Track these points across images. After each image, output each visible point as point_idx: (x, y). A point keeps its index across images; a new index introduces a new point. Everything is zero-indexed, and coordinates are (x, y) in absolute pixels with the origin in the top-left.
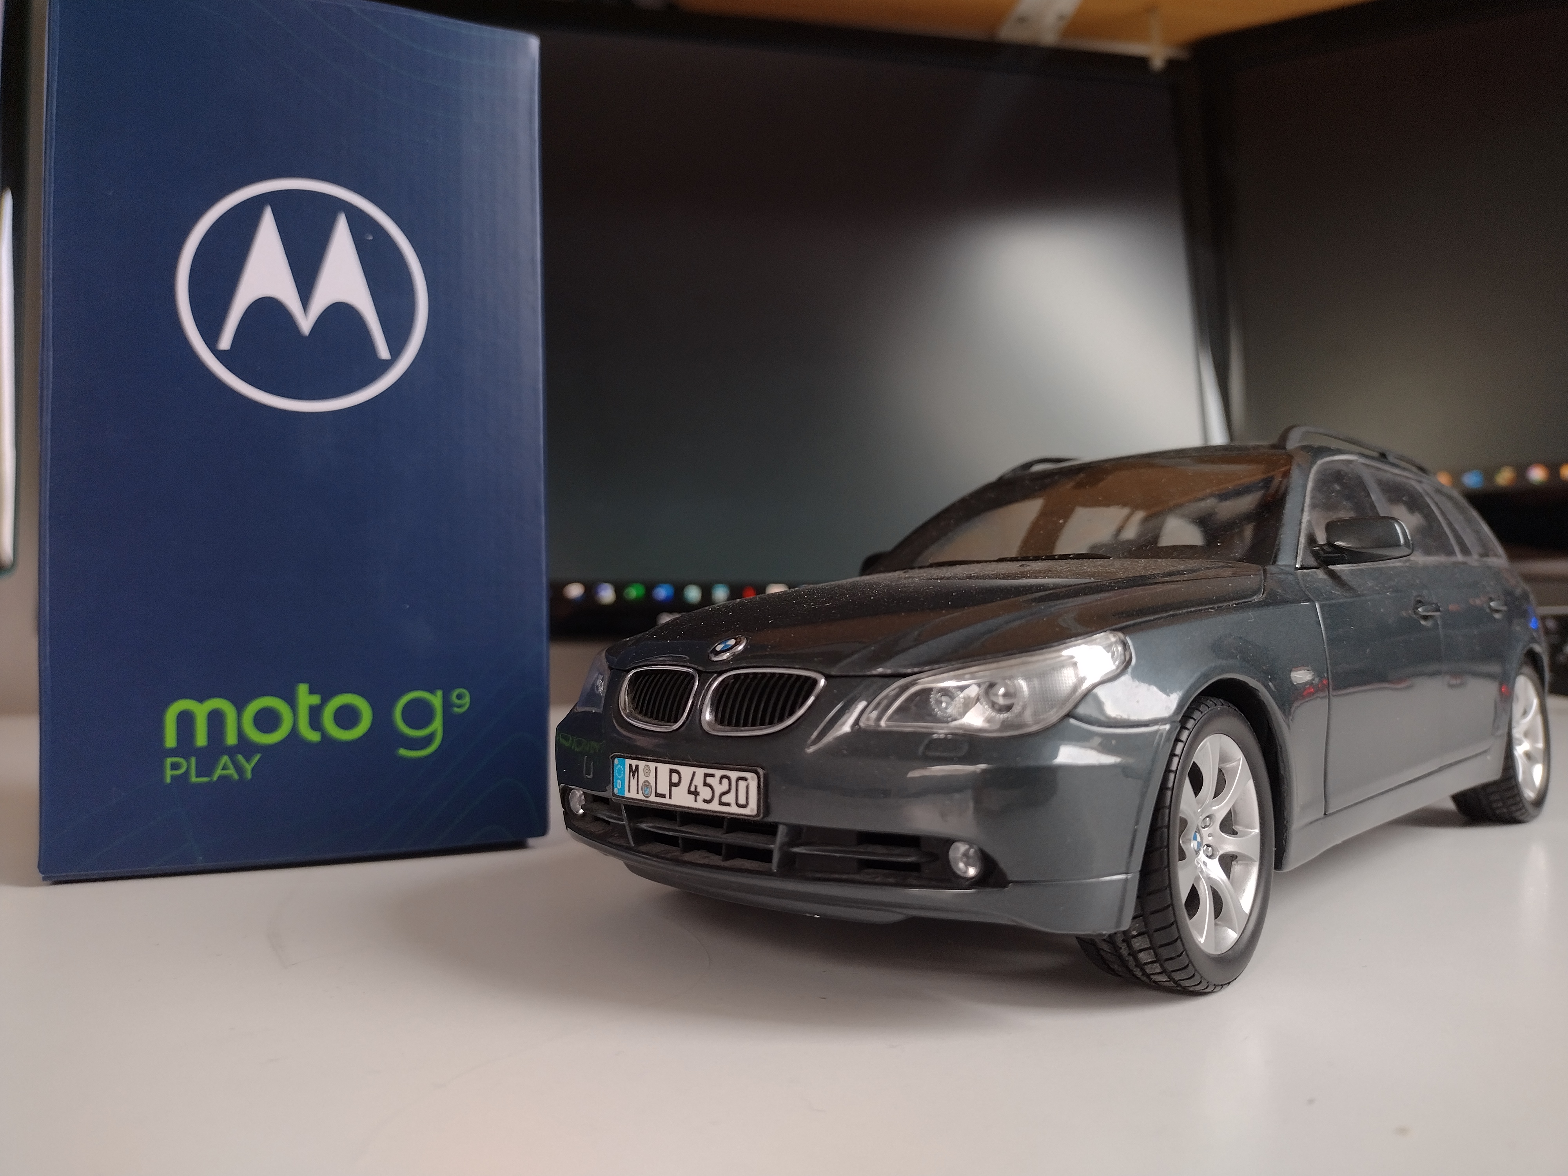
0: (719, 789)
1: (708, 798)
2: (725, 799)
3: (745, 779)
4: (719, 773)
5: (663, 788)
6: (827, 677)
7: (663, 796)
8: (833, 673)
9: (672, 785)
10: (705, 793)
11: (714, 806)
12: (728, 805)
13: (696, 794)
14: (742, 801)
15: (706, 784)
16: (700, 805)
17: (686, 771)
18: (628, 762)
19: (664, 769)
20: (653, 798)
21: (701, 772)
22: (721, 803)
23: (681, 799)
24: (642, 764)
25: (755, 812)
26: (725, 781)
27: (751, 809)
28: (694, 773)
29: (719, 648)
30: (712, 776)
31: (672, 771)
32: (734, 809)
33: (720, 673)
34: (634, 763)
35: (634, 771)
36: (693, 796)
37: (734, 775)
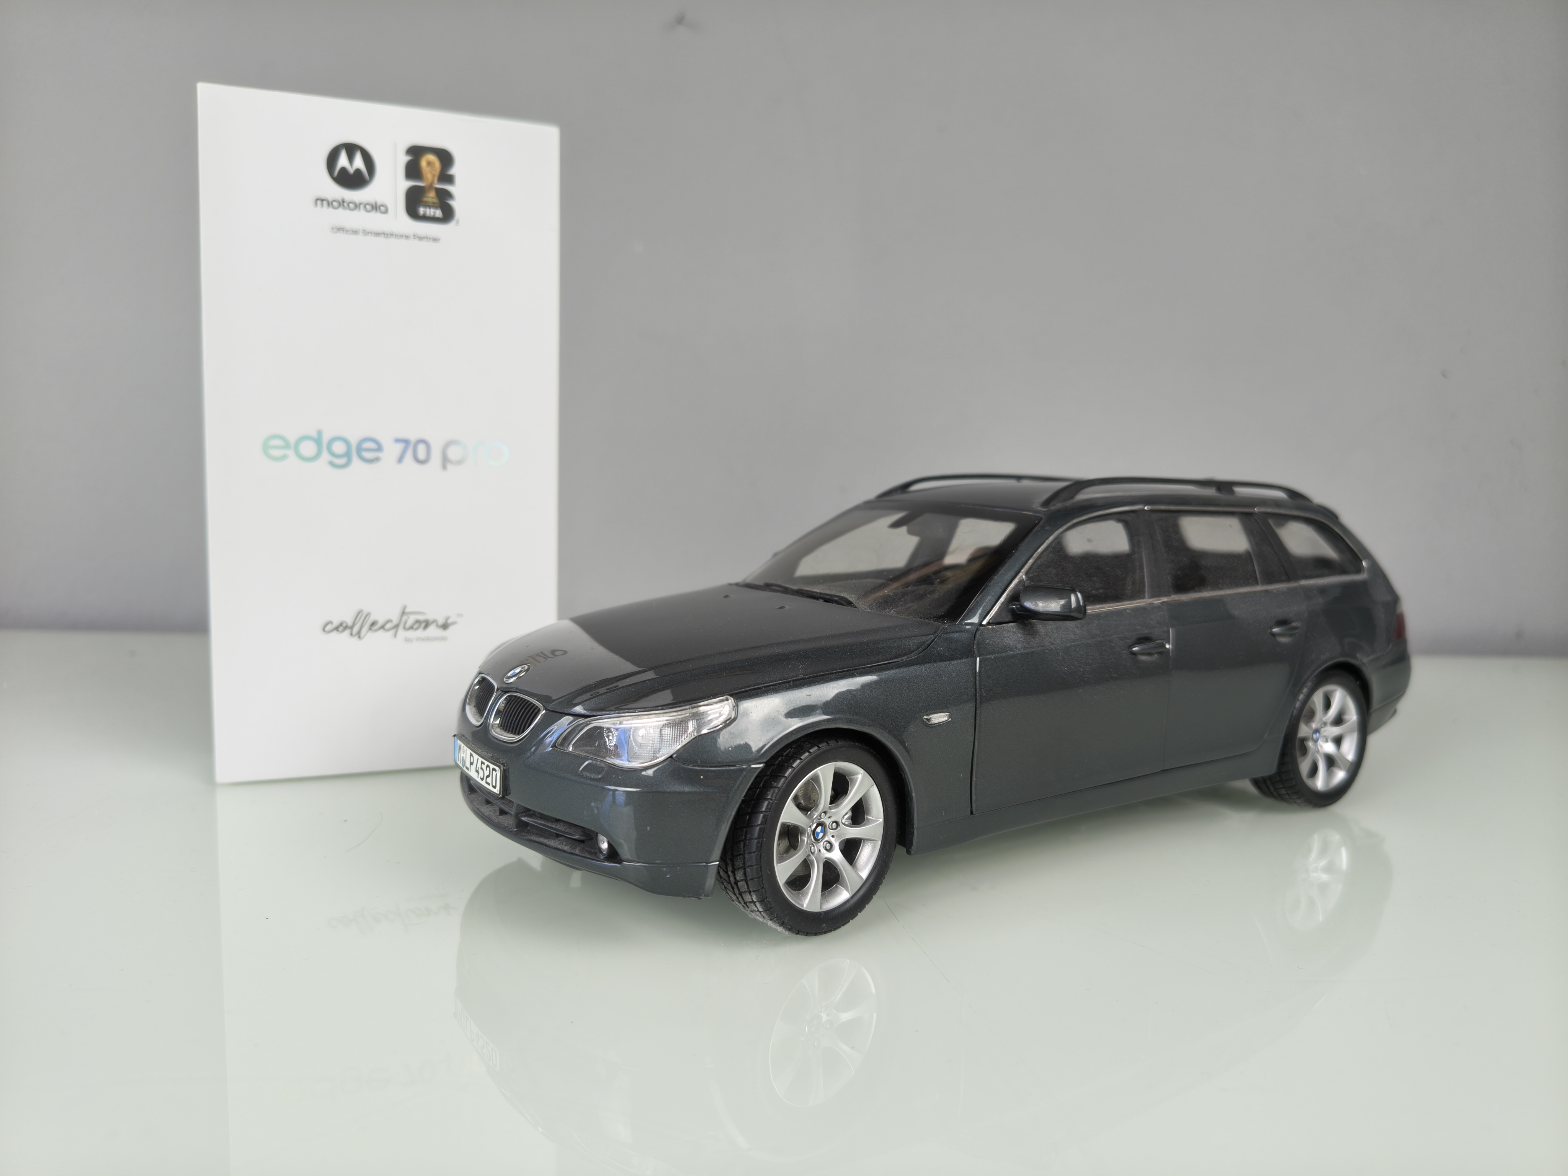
0: (487, 773)
1: (482, 777)
2: (489, 780)
3: (496, 771)
4: (487, 763)
5: (468, 765)
6: (546, 709)
7: (467, 768)
8: (549, 708)
9: (472, 764)
10: (481, 775)
11: (483, 783)
12: (488, 784)
13: (477, 771)
14: (494, 784)
15: (482, 769)
16: (479, 780)
17: (476, 756)
18: (459, 741)
19: (469, 751)
20: (465, 769)
21: (481, 759)
22: (487, 783)
23: (472, 774)
24: (463, 745)
25: (498, 793)
26: (488, 768)
27: (497, 791)
28: (478, 759)
29: (509, 674)
30: (484, 764)
31: (471, 755)
32: (490, 788)
33: (506, 692)
34: (461, 743)
35: (460, 748)
36: (477, 774)
37: (492, 766)
